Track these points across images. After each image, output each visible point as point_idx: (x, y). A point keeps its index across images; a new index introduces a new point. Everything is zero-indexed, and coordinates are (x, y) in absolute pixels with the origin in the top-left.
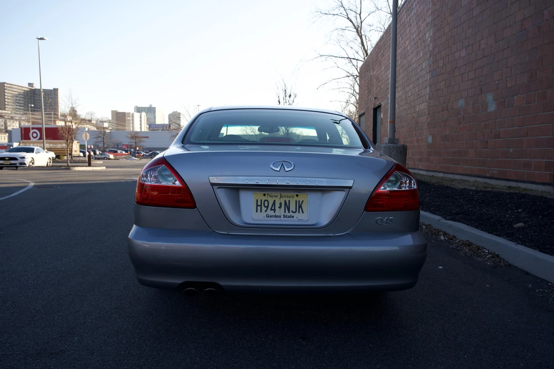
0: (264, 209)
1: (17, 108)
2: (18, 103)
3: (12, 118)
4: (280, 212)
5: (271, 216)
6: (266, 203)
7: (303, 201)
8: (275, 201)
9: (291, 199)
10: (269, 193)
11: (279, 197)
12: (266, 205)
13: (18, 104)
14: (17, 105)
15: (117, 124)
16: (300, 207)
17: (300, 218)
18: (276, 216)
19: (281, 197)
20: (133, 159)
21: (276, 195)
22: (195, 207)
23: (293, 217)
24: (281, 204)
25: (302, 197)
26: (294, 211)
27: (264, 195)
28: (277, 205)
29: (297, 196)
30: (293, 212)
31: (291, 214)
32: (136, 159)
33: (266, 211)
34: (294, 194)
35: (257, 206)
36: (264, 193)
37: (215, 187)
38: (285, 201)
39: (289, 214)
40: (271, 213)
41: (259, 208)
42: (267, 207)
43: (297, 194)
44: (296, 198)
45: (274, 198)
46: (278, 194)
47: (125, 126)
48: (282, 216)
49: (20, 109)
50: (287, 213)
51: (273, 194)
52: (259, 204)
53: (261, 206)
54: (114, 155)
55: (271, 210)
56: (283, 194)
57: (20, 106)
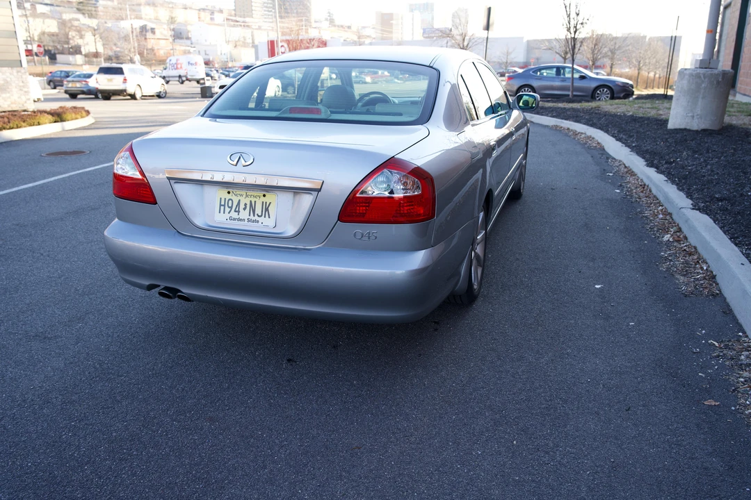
0: (227, 210)
1: (265, 15)
2: (266, 7)
3: (260, 28)
4: (244, 214)
5: (234, 219)
6: (230, 202)
7: (270, 203)
8: (239, 200)
9: (257, 200)
10: (234, 191)
11: (244, 196)
12: (230, 205)
13: (267, 9)
14: (265, 11)
15: (382, 30)
16: (266, 209)
17: (266, 224)
18: (240, 220)
19: (247, 196)
20: (395, 82)
21: (241, 193)
22: (156, 203)
23: (258, 222)
24: (246, 205)
25: (270, 198)
26: (260, 214)
27: (229, 193)
28: (242, 206)
29: (264, 196)
30: (259, 216)
31: (256, 218)
32: (399, 82)
33: (229, 213)
34: (262, 194)
35: (221, 205)
36: (229, 190)
37: (172, 182)
38: (251, 201)
39: (253, 218)
40: (234, 215)
41: (222, 208)
42: (231, 208)
43: (265, 193)
44: (263, 199)
45: (239, 198)
46: (244, 193)
47: (391, 32)
48: (246, 220)
49: (269, 15)
50: (252, 217)
51: (238, 192)
52: (223, 203)
53: (224, 206)
54: (371, 78)
55: (235, 211)
56: (250, 193)
57: (268, 11)
